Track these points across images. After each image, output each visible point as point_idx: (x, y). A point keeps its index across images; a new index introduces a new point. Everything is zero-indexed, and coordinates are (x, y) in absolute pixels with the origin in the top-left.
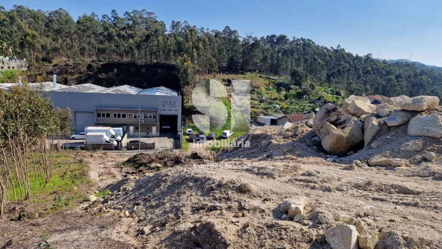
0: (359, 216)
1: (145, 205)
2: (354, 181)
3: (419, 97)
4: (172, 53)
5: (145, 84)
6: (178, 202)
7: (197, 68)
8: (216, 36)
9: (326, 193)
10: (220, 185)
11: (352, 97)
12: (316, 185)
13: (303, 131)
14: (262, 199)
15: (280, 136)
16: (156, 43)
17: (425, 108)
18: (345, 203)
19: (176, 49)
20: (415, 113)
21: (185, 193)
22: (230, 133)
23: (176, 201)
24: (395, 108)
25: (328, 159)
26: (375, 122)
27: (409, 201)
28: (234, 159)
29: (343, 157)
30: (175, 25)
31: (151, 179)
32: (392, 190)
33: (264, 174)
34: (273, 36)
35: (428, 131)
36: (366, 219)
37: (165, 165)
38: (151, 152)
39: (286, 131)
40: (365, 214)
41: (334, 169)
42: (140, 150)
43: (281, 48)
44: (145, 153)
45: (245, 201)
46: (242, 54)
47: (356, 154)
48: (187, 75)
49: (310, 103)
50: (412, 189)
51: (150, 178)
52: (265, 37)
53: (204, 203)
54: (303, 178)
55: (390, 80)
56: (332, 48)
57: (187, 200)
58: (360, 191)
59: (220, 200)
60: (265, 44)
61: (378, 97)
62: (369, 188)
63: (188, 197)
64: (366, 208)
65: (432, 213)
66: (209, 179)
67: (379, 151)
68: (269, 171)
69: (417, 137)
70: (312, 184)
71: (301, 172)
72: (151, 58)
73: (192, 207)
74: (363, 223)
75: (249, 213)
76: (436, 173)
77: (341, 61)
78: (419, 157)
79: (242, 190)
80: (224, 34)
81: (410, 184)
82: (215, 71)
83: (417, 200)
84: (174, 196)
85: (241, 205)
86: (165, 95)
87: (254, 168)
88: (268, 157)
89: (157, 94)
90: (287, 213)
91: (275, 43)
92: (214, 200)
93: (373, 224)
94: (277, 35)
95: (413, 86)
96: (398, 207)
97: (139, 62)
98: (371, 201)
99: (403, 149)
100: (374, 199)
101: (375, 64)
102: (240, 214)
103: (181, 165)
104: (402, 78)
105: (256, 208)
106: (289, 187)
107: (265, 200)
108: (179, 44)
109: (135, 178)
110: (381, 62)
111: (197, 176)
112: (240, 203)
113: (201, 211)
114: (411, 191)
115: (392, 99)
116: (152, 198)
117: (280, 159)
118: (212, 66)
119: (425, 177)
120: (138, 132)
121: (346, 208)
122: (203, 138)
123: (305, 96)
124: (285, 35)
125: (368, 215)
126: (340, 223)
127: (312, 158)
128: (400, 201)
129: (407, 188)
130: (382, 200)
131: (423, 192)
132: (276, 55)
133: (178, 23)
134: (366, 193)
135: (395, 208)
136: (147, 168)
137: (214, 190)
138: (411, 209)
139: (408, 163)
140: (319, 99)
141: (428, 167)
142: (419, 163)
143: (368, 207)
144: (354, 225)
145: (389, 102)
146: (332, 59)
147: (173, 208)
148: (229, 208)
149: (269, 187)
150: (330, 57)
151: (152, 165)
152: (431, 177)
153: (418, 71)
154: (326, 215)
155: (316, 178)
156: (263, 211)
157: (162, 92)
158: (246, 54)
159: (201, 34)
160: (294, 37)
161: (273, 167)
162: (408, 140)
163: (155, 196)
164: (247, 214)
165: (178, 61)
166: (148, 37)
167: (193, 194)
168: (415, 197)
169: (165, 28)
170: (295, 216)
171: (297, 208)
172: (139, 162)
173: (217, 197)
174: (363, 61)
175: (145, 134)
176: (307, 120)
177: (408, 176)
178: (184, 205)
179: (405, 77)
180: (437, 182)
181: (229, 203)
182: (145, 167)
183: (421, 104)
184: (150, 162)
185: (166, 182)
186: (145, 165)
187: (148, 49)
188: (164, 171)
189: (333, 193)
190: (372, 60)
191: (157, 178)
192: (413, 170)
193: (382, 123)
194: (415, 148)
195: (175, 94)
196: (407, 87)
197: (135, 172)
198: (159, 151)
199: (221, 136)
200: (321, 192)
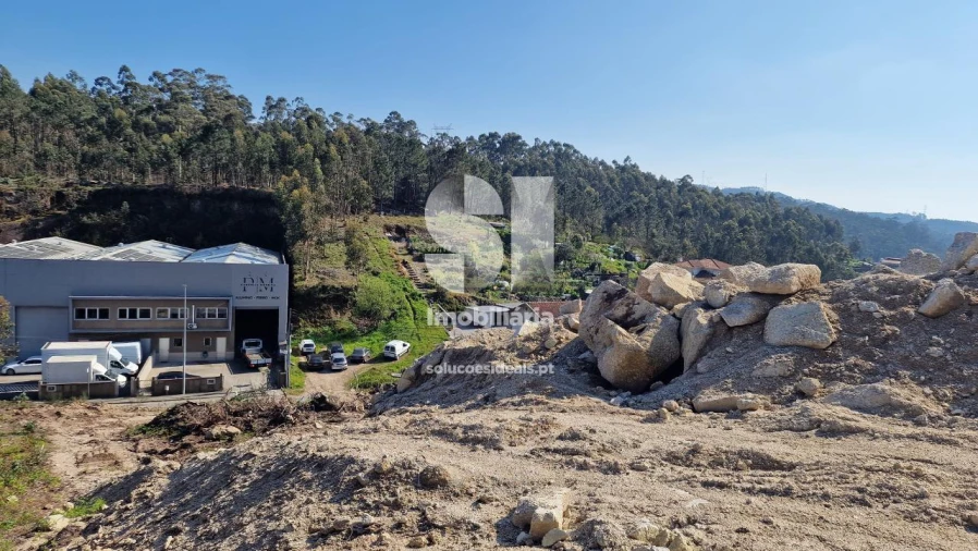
0: (676, 524)
1: (193, 532)
2: (665, 447)
3: (783, 266)
4: (266, 169)
5: (199, 239)
6: (278, 519)
7: (326, 200)
8: (368, 132)
9: (610, 476)
10: (377, 474)
11: (656, 266)
12: (588, 459)
13: (559, 339)
14: (474, 500)
15: (512, 351)
16: (227, 144)
17: (794, 288)
18: (648, 497)
19: (276, 159)
20: (776, 298)
21: (292, 497)
22: (404, 345)
23: (271, 517)
24: (740, 289)
25: (613, 400)
26: (702, 317)
27: (774, 485)
28: (411, 409)
29: (641, 393)
30: (273, 106)
31: (210, 466)
32: (741, 463)
33: (476, 441)
34: (494, 136)
35: (803, 335)
36: (691, 530)
37: (248, 428)
38: (213, 399)
39: (524, 341)
40: (689, 519)
41: (625, 422)
42: (184, 395)
43: (511, 162)
44: (198, 401)
45: (434, 507)
46: (426, 171)
47: (668, 387)
48: (301, 218)
49: (574, 277)
50: (778, 458)
51: (206, 463)
52: (476, 138)
53: (340, 518)
54: (561, 445)
55: (729, 228)
56: (614, 162)
57: (298, 514)
58: (679, 469)
59: (377, 507)
60: (477, 152)
61: (708, 264)
62: (695, 461)
63: (299, 507)
64: (689, 505)
65: (819, 509)
66: (352, 461)
67: (713, 379)
68: (488, 434)
69: (783, 347)
70: (580, 459)
71: (557, 433)
72: (215, 178)
73: (311, 531)
74: (685, 539)
75: (443, 534)
76: (821, 422)
77: (632, 190)
78: (788, 389)
79: (429, 481)
80: (388, 128)
81: (775, 448)
82: (366, 207)
83: (790, 481)
84: (266, 505)
85: (426, 518)
86: (249, 262)
87: (455, 428)
88: (486, 399)
89: (230, 260)
90: (527, 527)
91: (497, 150)
92: (363, 509)
93: (705, 540)
94: (502, 134)
95: (773, 241)
96: (753, 499)
97: (187, 188)
98: (700, 488)
99: (757, 373)
100: (706, 484)
101: (700, 197)
102: (424, 539)
103: (285, 428)
104: (750, 225)
105: (458, 522)
106: (533, 468)
107: (481, 501)
108: (283, 147)
109: (170, 466)
110: (710, 192)
111: (323, 454)
112: (424, 513)
113: (332, 538)
114: (778, 462)
115: (732, 269)
116: (211, 516)
117: (513, 404)
118: (359, 195)
119: (803, 430)
120: (182, 351)
121: (650, 509)
122: (341, 360)
123: (562, 263)
124: (518, 133)
125: (695, 521)
126: (639, 542)
127: (580, 398)
128: (758, 486)
129: (768, 457)
130: (721, 486)
131: (800, 464)
132: (499, 176)
133: (282, 100)
134: (689, 472)
135: (748, 503)
136: (202, 438)
137: (363, 486)
138: (779, 503)
139: (769, 402)
140: (592, 268)
141: (806, 409)
142: (789, 402)
143: (694, 502)
144: (668, 546)
145: (727, 276)
146: (614, 186)
147: (264, 537)
148: (399, 526)
149: (490, 472)
150: (611, 181)
151: (216, 430)
152: (814, 431)
153: (781, 211)
154: (609, 527)
155: (587, 445)
156: (476, 527)
157: (241, 255)
158: (435, 172)
159: (335, 126)
160: (536, 140)
161: (497, 425)
162: (767, 355)
163: (219, 509)
164: (440, 538)
165: (280, 185)
166: (208, 131)
167: (314, 500)
168: (784, 476)
169: (250, 112)
170: (544, 535)
171: (549, 516)
172: (181, 424)
173: (369, 501)
174: (675, 190)
175: (198, 355)
176: (566, 316)
177: (770, 431)
178: (290, 528)
179: (756, 223)
180: (826, 441)
181: (398, 515)
182: (198, 435)
183: (787, 279)
184: (210, 424)
185: (246, 474)
186: (198, 430)
187: (209, 158)
188: (242, 446)
189: (624, 476)
190: (694, 189)
191: (226, 465)
192: (779, 418)
193: (715, 320)
194: (780, 370)
195: (273, 260)
196: (761, 242)
197: (172, 448)
198: (233, 395)
199: (383, 354)
200: (599, 475)
